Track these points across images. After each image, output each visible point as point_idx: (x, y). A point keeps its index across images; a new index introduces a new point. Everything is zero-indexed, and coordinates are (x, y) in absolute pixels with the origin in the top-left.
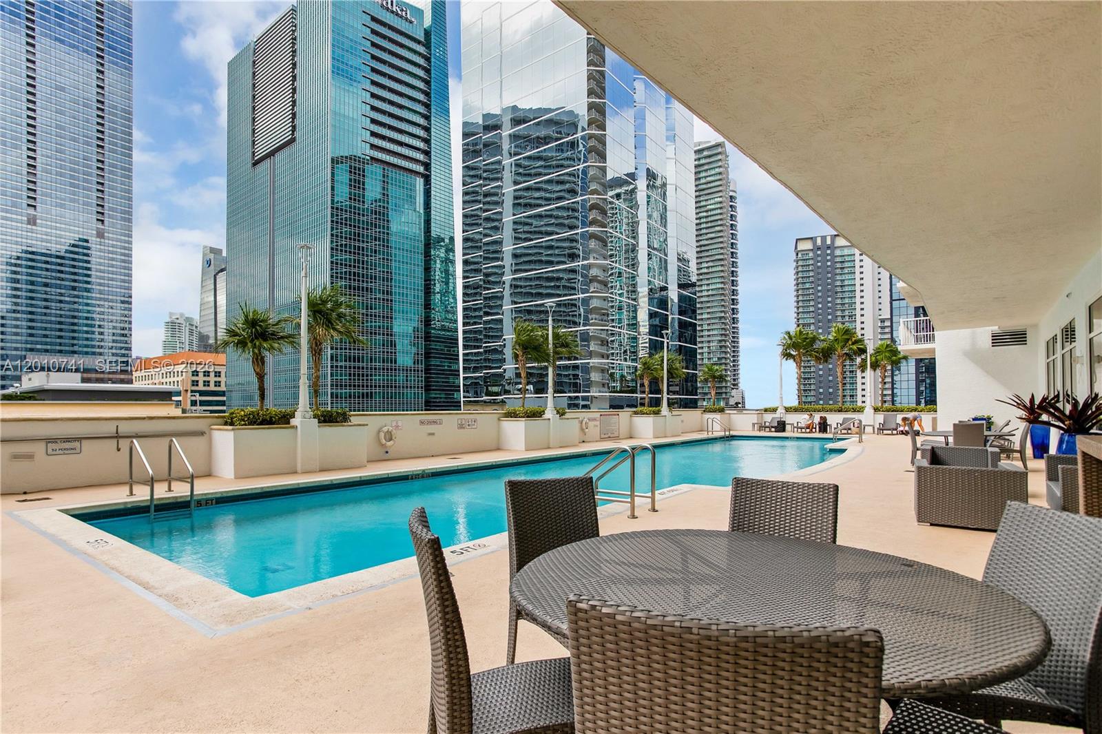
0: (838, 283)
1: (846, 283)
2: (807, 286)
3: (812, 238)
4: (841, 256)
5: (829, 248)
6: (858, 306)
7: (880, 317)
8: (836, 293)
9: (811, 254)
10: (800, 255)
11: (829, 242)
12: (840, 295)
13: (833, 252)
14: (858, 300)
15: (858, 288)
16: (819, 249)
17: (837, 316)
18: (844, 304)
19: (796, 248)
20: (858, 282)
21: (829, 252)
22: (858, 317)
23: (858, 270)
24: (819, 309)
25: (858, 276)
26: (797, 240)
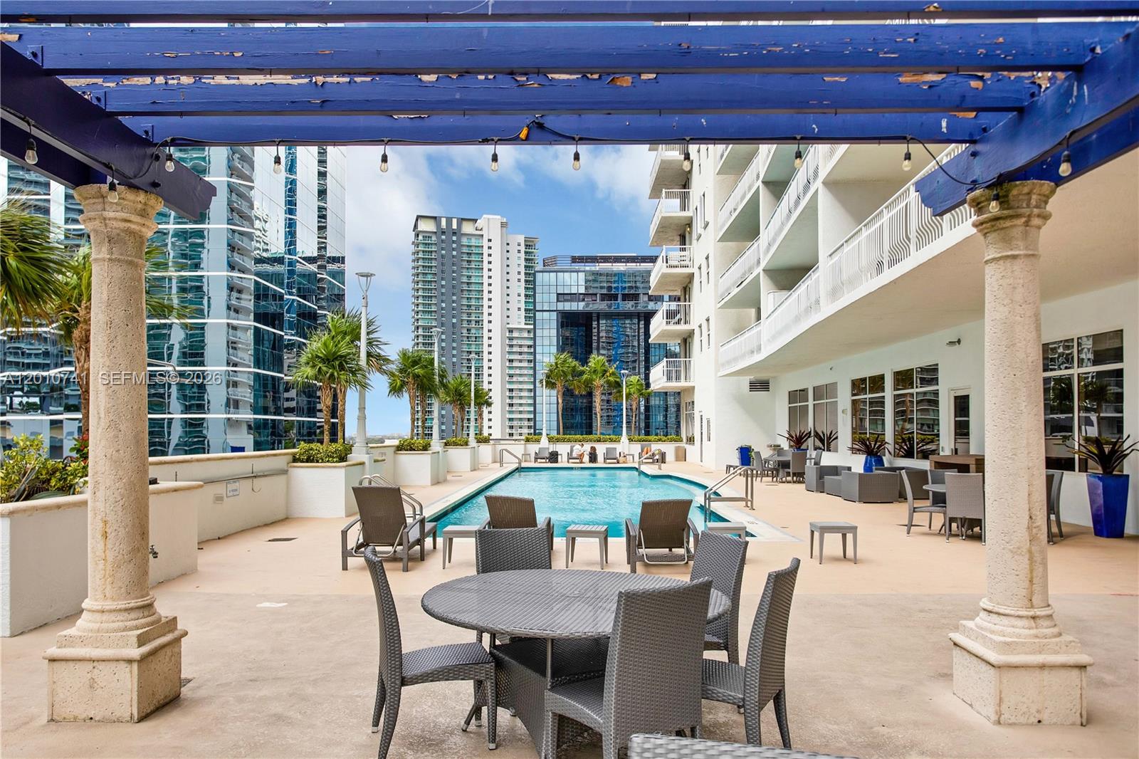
0: (465, 280)
1: (473, 280)
2: (429, 278)
3: (435, 218)
4: (468, 246)
5: (454, 233)
6: (486, 310)
7: (508, 326)
8: (462, 291)
9: (434, 238)
10: (420, 237)
11: (455, 226)
12: (466, 295)
13: (459, 239)
14: (486, 303)
15: (486, 288)
16: (443, 233)
17: (462, 320)
18: (470, 306)
19: (416, 226)
20: (486, 281)
21: (454, 238)
22: (485, 323)
23: (486, 266)
24: (442, 309)
25: (486, 273)
26: (418, 217)
